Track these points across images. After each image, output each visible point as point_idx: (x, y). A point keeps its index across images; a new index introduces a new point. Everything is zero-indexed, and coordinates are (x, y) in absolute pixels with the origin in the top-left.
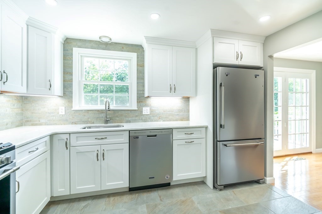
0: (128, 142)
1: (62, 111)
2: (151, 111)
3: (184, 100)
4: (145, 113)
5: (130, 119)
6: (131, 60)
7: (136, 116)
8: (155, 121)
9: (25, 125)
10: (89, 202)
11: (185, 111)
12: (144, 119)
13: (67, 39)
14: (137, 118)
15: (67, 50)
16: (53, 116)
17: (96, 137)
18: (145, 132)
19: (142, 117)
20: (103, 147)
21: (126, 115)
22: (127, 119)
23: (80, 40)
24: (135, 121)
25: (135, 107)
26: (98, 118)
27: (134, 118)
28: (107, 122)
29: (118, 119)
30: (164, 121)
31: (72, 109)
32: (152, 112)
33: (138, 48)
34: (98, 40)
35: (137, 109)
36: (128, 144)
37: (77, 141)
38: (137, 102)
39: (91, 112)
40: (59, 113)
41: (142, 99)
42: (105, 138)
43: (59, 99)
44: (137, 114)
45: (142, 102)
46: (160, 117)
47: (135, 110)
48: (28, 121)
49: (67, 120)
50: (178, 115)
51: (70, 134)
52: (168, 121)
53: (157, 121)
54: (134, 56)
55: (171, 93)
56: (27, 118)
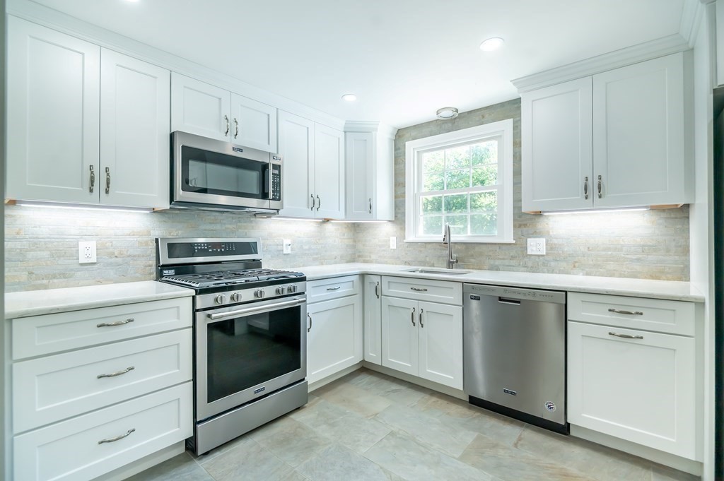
1: (393, 243)
2: (551, 247)
3: (663, 215)
4: (532, 250)
5: (497, 262)
6: (500, 136)
7: (513, 257)
8: (561, 272)
9: (358, 262)
10: (403, 388)
11: (668, 251)
12: (530, 264)
13: (399, 130)
14: (513, 262)
15: (399, 149)
16: (384, 251)
19: (526, 260)
21: (490, 253)
22: (492, 262)
23: (415, 126)
24: (509, 268)
25: (509, 238)
26: (440, 257)
27: (506, 262)
28: (450, 265)
29: (473, 260)
30: (587, 274)
31: (405, 241)
32: (552, 249)
33: (516, 106)
35: (514, 242)
37: (389, 288)
38: (514, 226)
39: (430, 245)
40: (389, 247)
41: (526, 221)
42: (424, 290)
43: (390, 224)
44: (515, 253)
45: (525, 225)
46: (574, 262)
47: (510, 244)
48: (359, 256)
49: (398, 258)
50: (638, 260)
51: (381, 275)
52: (602, 275)
53: (568, 273)
54: (507, 126)
56: (360, 252)
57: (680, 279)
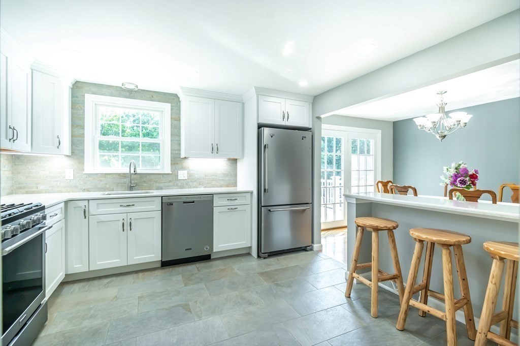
0: (161, 209)
1: (69, 174)
2: (190, 175)
3: (230, 162)
4: (181, 177)
5: (161, 185)
6: (163, 111)
7: (170, 181)
8: (194, 187)
9: (16, 193)
11: (231, 176)
12: (179, 185)
13: (77, 82)
14: (170, 184)
15: (77, 97)
16: (57, 181)
17: (121, 205)
18: (180, 198)
19: (177, 182)
20: (130, 215)
21: (157, 180)
22: (158, 185)
23: (95, 84)
24: (168, 187)
25: (168, 170)
26: (119, 184)
27: (167, 184)
28: (131, 188)
29: (145, 185)
30: (205, 187)
31: (84, 173)
32: (190, 176)
33: (172, 97)
34: (121, 86)
35: (171, 173)
36: (161, 212)
37: (98, 209)
38: (171, 164)
39: (110, 176)
40: (65, 178)
41: (177, 160)
42: (132, 205)
44: (172, 178)
45: (177, 164)
46: (200, 183)
47: (169, 174)
48: (20, 188)
49: (76, 187)
50: (223, 180)
51: (89, 200)
52: (210, 187)
53: (197, 188)
54: (167, 107)
55: (213, 154)
56: (19, 184)
57: (234, 187)
